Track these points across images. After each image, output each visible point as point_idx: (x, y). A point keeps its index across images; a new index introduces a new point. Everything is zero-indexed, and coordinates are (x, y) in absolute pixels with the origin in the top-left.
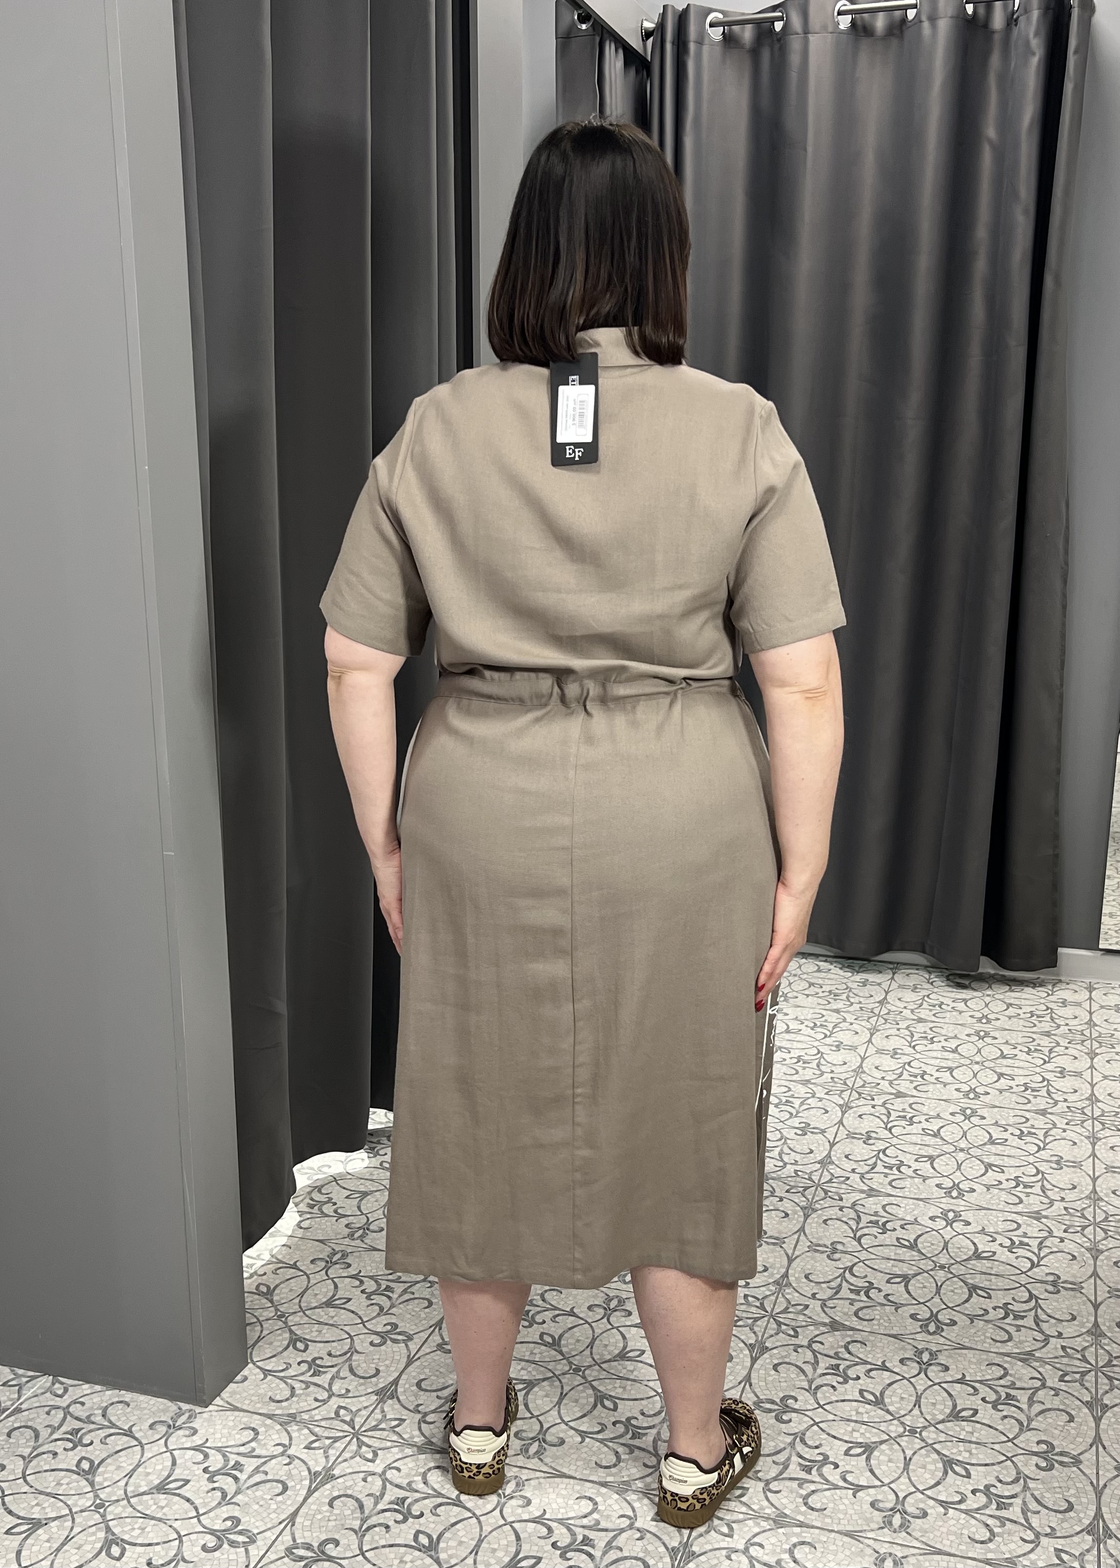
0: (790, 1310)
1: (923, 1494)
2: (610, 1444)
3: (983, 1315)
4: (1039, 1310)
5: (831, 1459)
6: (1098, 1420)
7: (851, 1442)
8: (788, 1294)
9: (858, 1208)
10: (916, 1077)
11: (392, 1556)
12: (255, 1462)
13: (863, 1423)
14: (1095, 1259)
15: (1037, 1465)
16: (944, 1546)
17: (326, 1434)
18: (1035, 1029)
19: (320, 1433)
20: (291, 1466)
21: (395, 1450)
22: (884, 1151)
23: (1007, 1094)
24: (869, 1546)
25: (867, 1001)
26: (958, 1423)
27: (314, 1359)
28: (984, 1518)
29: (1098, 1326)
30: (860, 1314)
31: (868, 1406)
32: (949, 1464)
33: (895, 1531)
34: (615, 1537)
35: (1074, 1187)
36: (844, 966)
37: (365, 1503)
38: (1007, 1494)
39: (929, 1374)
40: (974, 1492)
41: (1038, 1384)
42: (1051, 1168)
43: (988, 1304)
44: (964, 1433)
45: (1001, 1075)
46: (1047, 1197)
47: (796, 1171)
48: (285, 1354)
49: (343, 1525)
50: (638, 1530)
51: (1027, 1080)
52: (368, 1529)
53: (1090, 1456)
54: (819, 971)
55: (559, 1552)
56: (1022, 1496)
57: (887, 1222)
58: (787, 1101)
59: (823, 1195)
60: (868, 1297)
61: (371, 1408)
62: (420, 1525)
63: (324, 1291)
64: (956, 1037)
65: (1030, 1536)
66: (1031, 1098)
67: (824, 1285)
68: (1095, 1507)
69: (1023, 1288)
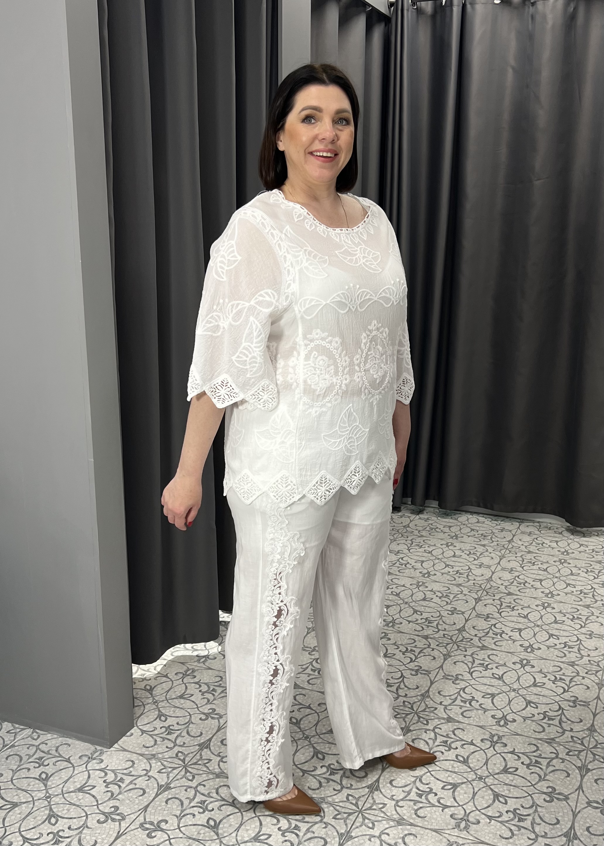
0: (427, 710)
1: (480, 811)
2: (317, 777)
3: (531, 717)
4: (563, 716)
5: (433, 791)
6: (582, 777)
7: (446, 782)
8: (427, 701)
9: (474, 656)
10: (520, 584)
11: (194, 830)
12: (131, 778)
13: (455, 772)
14: (600, 689)
15: (544, 800)
16: (486, 839)
17: (169, 766)
18: (593, 559)
19: (166, 765)
20: (149, 781)
21: (205, 775)
22: (495, 625)
23: (569, 595)
24: (445, 837)
25: (502, 540)
26: (506, 775)
27: (169, 726)
28: (510, 826)
29: (594, 726)
30: (464, 714)
31: (459, 764)
32: (497, 796)
33: (461, 831)
34: (312, 826)
35: (597, 649)
36: (492, 520)
37: (184, 802)
38: (525, 814)
39: (496, 748)
40: (507, 812)
41: (554, 756)
42: (586, 638)
43: (535, 712)
44: (508, 780)
45: (568, 585)
46: (580, 654)
47: (444, 635)
48: (155, 722)
49: (171, 813)
50: (325, 823)
51: (582, 588)
52: (184, 816)
53: (574, 796)
54: (478, 522)
55: (281, 832)
56: (533, 815)
57: (489, 664)
58: (447, 595)
59: (456, 647)
60: (470, 705)
61: (195, 753)
62: (211, 815)
63: (180, 690)
64: (548, 562)
65: (533, 836)
66: (582, 598)
67: (448, 698)
68: (571, 823)
69: (556, 704)
